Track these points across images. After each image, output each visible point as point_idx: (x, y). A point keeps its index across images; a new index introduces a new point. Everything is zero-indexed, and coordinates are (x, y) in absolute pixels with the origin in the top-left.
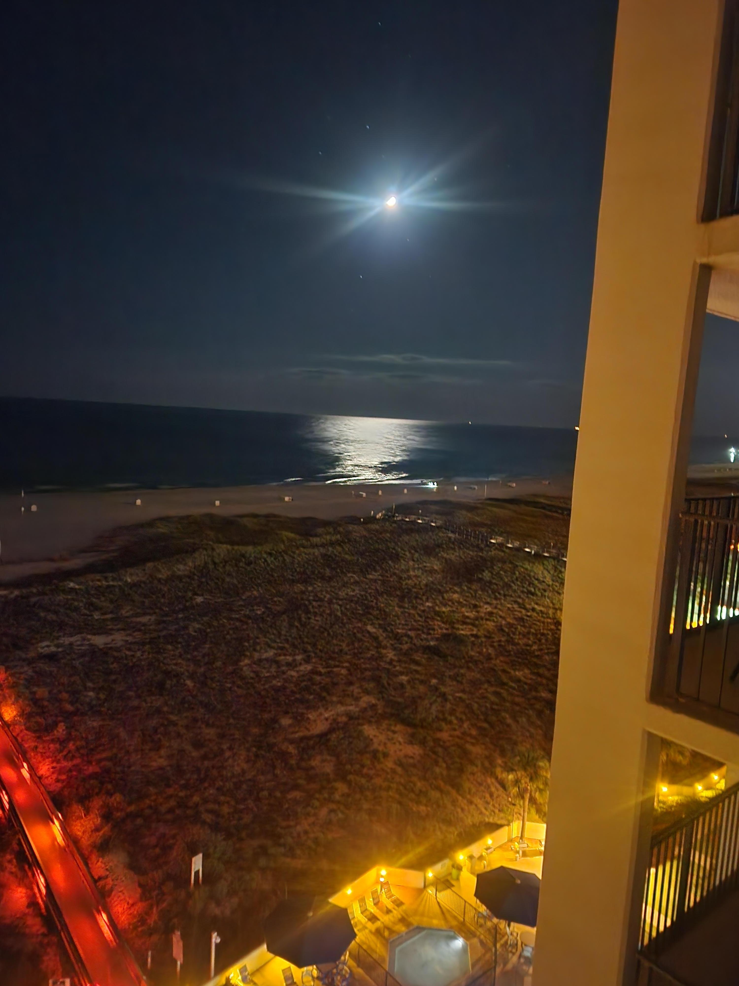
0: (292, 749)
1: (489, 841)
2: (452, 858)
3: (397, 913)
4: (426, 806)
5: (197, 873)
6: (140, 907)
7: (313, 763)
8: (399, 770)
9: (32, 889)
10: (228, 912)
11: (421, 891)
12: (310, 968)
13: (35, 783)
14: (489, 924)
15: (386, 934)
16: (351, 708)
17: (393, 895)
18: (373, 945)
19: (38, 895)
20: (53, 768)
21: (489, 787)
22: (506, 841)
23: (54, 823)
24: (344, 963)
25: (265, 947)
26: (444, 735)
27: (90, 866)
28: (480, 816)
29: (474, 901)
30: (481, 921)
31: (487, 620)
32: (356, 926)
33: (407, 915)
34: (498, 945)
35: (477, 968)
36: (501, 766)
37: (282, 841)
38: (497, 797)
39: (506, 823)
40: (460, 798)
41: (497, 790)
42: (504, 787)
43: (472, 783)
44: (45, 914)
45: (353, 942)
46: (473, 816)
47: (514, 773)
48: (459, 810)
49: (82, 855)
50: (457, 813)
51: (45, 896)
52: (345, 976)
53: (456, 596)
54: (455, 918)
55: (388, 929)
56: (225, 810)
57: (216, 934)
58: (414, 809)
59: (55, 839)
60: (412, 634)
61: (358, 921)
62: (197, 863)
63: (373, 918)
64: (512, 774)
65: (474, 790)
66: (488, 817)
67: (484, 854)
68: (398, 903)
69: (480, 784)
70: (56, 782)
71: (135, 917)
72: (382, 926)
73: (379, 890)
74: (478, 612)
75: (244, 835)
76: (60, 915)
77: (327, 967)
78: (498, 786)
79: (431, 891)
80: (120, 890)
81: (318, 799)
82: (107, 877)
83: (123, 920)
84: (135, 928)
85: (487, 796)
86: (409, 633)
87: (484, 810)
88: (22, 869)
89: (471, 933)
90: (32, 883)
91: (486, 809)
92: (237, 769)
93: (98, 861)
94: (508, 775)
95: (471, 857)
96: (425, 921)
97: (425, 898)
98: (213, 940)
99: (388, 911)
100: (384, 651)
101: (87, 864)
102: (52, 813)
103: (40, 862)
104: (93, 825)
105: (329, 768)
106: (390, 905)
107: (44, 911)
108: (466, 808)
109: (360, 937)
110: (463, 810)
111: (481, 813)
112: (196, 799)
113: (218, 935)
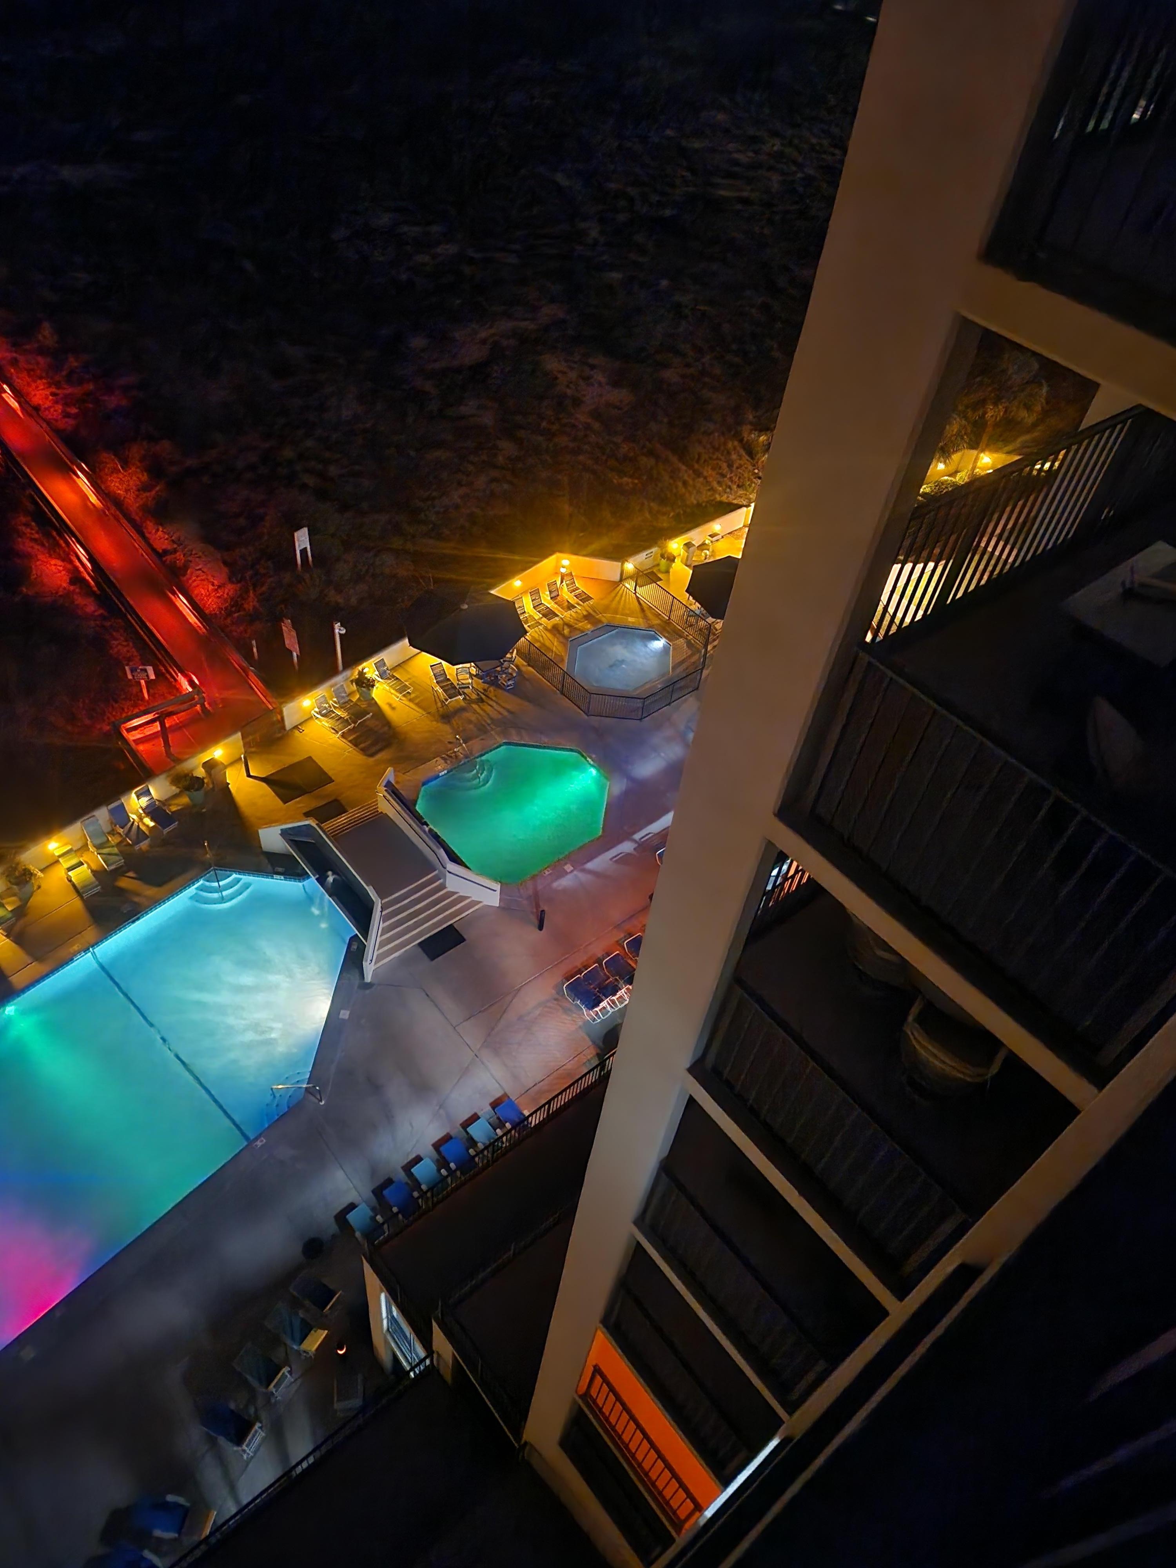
0: (428, 386)
1: (716, 526)
2: (662, 547)
3: (581, 609)
4: (631, 477)
5: (304, 551)
6: (230, 590)
7: (464, 410)
8: (597, 426)
9: (71, 562)
10: (354, 601)
11: (616, 584)
12: (468, 665)
13: (31, 416)
14: (702, 623)
15: (566, 631)
16: (523, 324)
17: (577, 589)
18: (548, 643)
19: (82, 569)
20: (53, 394)
21: (729, 453)
22: (741, 526)
23: (78, 477)
24: (511, 661)
25: (406, 641)
26: (671, 375)
27: (147, 535)
28: (709, 493)
29: (685, 598)
30: (692, 620)
31: (771, 168)
32: (526, 622)
33: (595, 611)
34: (709, 648)
35: (678, 671)
36: (751, 423)
37: (422, 516)
38: (737, 468)
39: (745, 503)
40: (684, 468)
41: (740, 457)
42: (751, 454)
43: (705, 448)
44: (98, 592)
45: (523, 639)
46: (699, 492)
47: (768, 433)
48: (680, 484)
49: (131, 521)
50: (677, 487)
51: (92, 570)
52: (511, 674)
53: (721, 117)
54: (658, 615)
55: (569, 626)
56: (333, 470)
57: (339, 624)
58: (615, 481)
59: (85, 498)
60: (632, 191)
61: (530, 616)
62: (302, 539)
63: (549, 614)
64: (766, 435)
65: (705, 457)
66: (720, 494)
67: (707, 542)
68: (584, 598)
69: (717, 449)
70: (64, 417)
71: (225, 600)
72: (561, 622)
73: (559, 583)
74: (756, 152)
75: (365, 505)
76: (120, 596)
77: (488, 664)
78: (743, 452)
79: (630, 585)
80: (198, 568)
81: (472, 463)
82: (175, 551)
83: (212, 604)
84: (229, 614)
85: (724, 465)
86: (629, 189)
87: (715, 484)
88: (48, 535)
89: (677, 634)
90: (68, 554)
91: (719, 483)
92: (346, 414)
93: (158, 530)
94: (759, 436)
95: (688, 545)
96: (619, 619)
97: (621, 592)
98: (337, 631)
99: (570, 607)
100: (583, 225)
101: (142, 535)
102: (72, 463)
103: (74, 529)
104: (138, 483)
105: (488, 419)
106: (573, 600)
107: (95, 589)
108: (691, 482)
109: (532, 634)
110: (685, 483)
111: (712, 489)
112: (288, 453)
113: (342, 625)
